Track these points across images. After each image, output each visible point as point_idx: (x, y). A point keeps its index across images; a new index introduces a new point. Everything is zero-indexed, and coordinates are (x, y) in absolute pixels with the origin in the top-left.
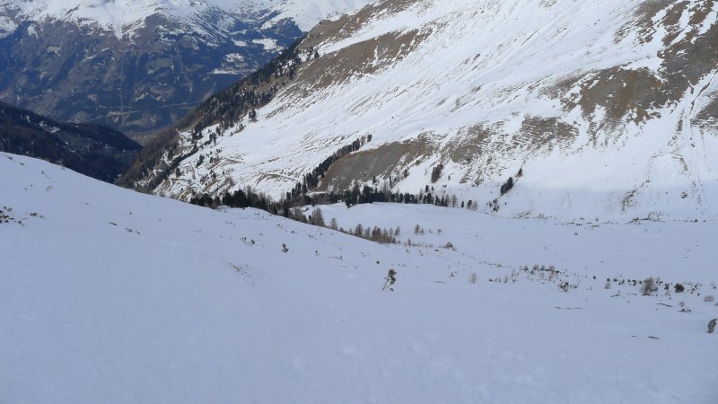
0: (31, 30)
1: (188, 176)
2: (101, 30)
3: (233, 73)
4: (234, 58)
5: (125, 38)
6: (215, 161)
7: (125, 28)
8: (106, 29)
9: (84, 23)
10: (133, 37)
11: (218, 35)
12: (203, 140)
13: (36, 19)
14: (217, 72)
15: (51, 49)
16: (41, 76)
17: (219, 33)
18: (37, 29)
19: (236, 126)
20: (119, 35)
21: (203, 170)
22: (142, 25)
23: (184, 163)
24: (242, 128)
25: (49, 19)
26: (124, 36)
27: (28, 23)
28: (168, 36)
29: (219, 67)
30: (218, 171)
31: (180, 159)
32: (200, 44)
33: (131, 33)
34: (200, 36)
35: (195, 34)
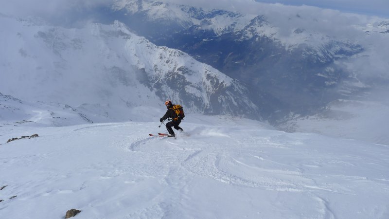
0: (257, 39)
1: (288, 125)
2: (280, 45)
3: (326, 77)
4: (330, 70)
5: (288, 51)
6: (294, 125)
7: (290, 46)
8: (283, 45)
9: (276, 41)
10: (292, 51)
11: (328, 56)
12: (295, 118)
13: (260, 35)
14: (319, 75)
15: (261, 48)
16: (254, 58)
17: (329, 55)
18: (259, 39)
19: (302, 118)
20: (287, 49)
21: (291, 125)
22: (297, 47)
23: (289, 121)
24: (304, 119)
25: (264, 36)
26: (288, 50)
27: (256, 36)
28: (305, 54)
29: (321, 73)
30: (294, 127)
31: (288, 120)
32: (318, 61)
33: (291, 49)
34: (319, 56)
35: (317, 56)
